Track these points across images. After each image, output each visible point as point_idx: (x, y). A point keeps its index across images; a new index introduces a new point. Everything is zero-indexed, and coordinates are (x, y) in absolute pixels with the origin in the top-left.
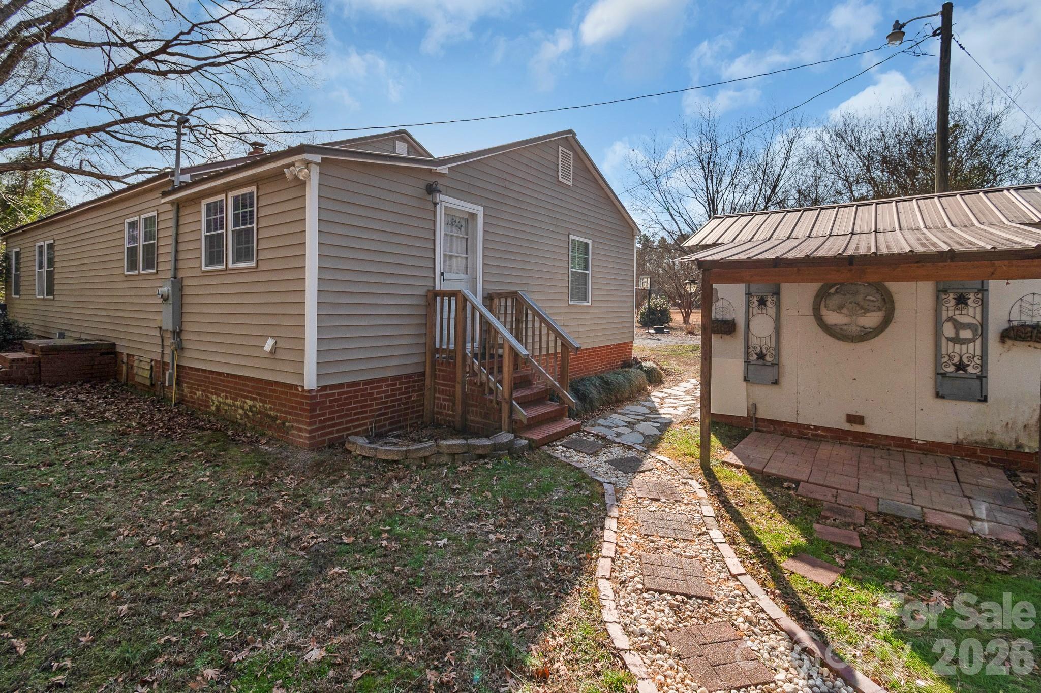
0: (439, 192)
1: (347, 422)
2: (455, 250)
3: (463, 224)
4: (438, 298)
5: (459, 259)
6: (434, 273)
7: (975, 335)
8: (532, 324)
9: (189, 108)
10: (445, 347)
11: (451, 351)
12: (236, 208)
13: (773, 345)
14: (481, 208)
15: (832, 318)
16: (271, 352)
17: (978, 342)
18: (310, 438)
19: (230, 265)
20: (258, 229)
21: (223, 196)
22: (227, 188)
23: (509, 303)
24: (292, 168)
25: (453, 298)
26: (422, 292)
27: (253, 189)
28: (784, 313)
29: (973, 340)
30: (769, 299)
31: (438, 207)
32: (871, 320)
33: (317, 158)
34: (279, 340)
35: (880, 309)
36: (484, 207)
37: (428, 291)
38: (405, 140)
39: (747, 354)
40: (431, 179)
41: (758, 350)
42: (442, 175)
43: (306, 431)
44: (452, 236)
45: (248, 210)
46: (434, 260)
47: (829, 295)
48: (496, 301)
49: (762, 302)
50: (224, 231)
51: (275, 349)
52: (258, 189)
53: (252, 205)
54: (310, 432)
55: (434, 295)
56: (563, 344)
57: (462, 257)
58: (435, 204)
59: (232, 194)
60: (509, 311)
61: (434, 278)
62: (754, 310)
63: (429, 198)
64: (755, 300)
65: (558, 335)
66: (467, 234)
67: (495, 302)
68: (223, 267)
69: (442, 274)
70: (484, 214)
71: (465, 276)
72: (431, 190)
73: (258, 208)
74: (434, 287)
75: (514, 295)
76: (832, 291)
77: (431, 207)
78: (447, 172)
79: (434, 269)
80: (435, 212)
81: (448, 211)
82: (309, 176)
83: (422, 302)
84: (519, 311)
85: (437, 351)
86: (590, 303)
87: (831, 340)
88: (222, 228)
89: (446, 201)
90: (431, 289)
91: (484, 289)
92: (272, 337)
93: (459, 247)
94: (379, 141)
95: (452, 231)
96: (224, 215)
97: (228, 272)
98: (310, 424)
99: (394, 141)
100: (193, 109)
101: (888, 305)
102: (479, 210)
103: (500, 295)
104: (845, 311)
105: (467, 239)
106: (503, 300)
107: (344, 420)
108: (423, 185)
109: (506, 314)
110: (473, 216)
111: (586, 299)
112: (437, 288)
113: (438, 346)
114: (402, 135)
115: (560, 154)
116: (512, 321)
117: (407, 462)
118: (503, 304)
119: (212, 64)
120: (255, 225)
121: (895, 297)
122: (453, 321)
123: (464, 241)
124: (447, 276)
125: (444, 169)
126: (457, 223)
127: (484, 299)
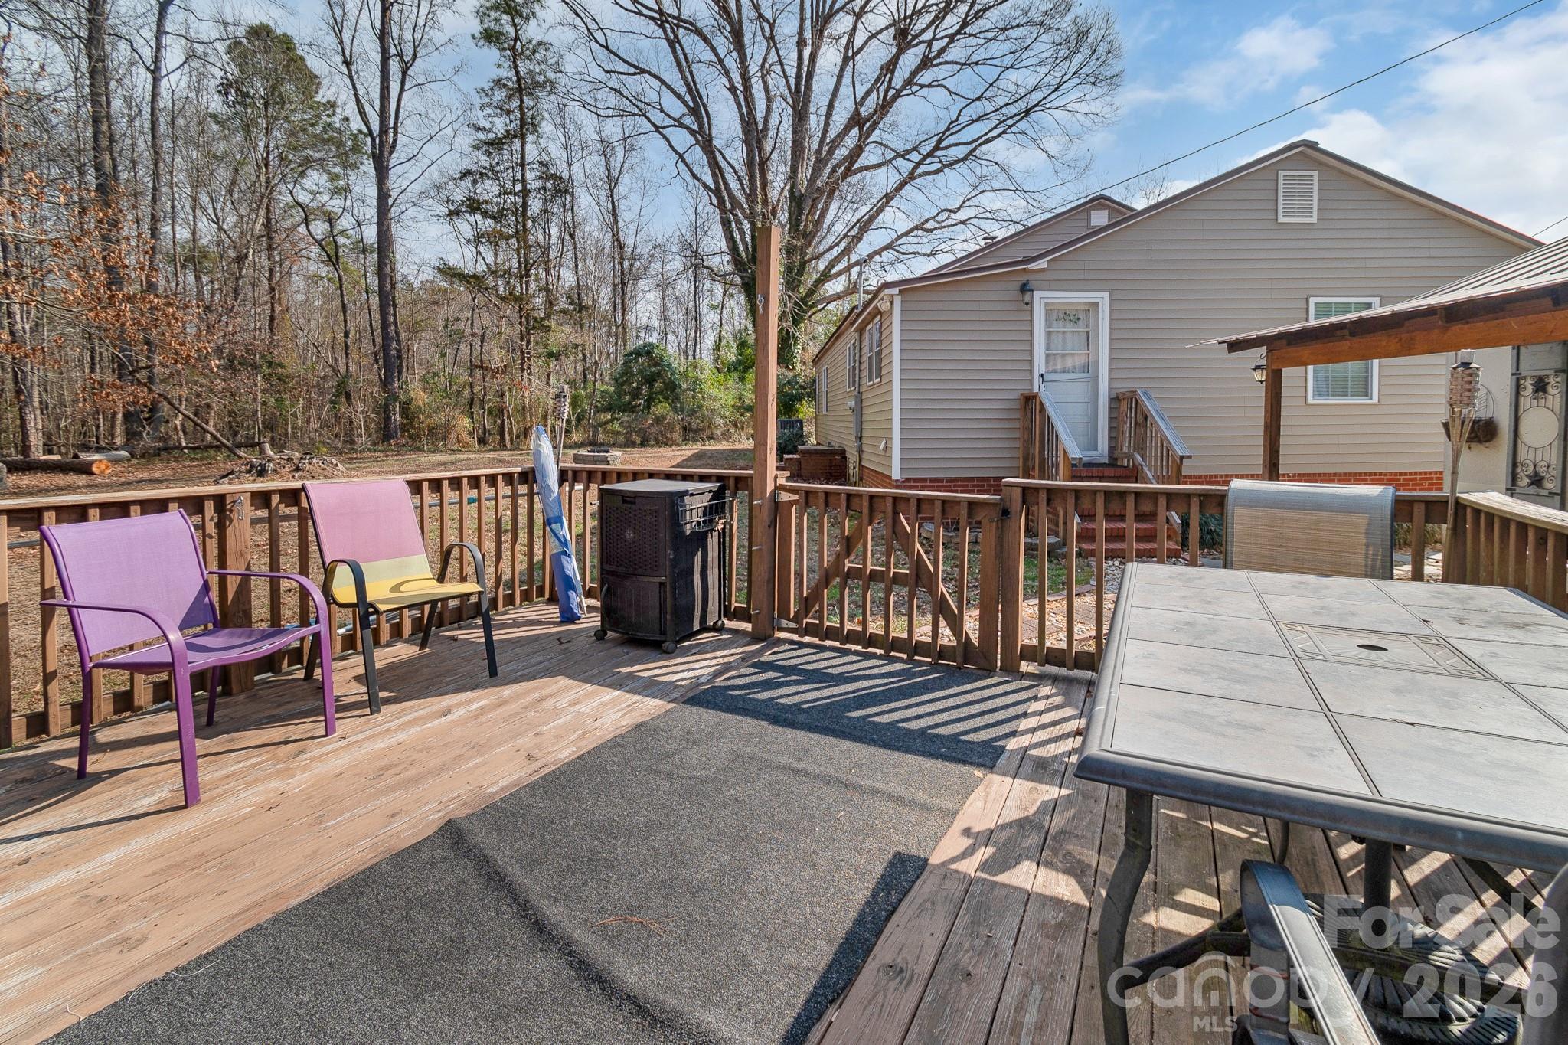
0: (1036, 290)
2: (1065, 347)
3: (1081, 315)
4: (1030, 402)
5: (1076, 357)
6: (1030, 375)
9: (962, 199)
13: (1555, 461)
14: (1106, 295)
16: (883, 450)
22: (872, 317)
23: (1133, 405)
26: (1016, 395)
30: (1551, 380)
31: (1036, 305)
33: (895, 291)
34: (886, 440)
36: (1111, 292)
37: (1024, 394)
38: (1105, 207)
39: (1513, 476)
40: (1024, 279)
41: (1531, 470)
42: (1042, 270)
44: (1064, 332)
46: (1030, 362)
48: (1123, 402)
49: (1541, 386)
51: (885, 448)
52: (881, 316)
55: (1029, 399)
56: (1170, 453)
57: (1080, 354)
58: (1030, 304)
60: (1133, 415)
61: (1031, 381)
62: (1527, 400)
63: (1022, 298)
64: (1528, 385)
66: (1087, 326)
67: (1122, 404)
69: (1044, 375)
70: (1110, 300)
71: (1085, 375)
72: (1024, 288)
73: (881, 333)
74: (1031, 390)
77: (1026, 307)
78: (1044, 266)
79: (1031, 371)
80: (1031, 312)
81: (1050, 308)
82: (891, 306)
85: (1028, 456)
86: (1375, 399)
88: (872, 351)
89: (1041, 298)
91: (1110, 389)
92: (884, 438)
93: (1073, 345)
94: (1048, 227)
95: (1060, 329)
97: (874, 386)
99: (1088, 212)
100: (964, 202)
102: (1103, 298)
103: (1124, 396)
105: (1088, 333)
106: (1129, 402)
108: (1017, 285)
109: (1131, 417)
110: (1094, 305)
111: (1366, 392)
112: (1035, 391)
114: (1100, 201)
115: (1281, 183)
116: (1134, 426)
118: (1129, 405)
119: (988, 141)
120: (880, 347)
123: (1085, 335)
124: (1048, 377)
125: (1042, 264)
126: (1072, 317)
127: (1111, 400)
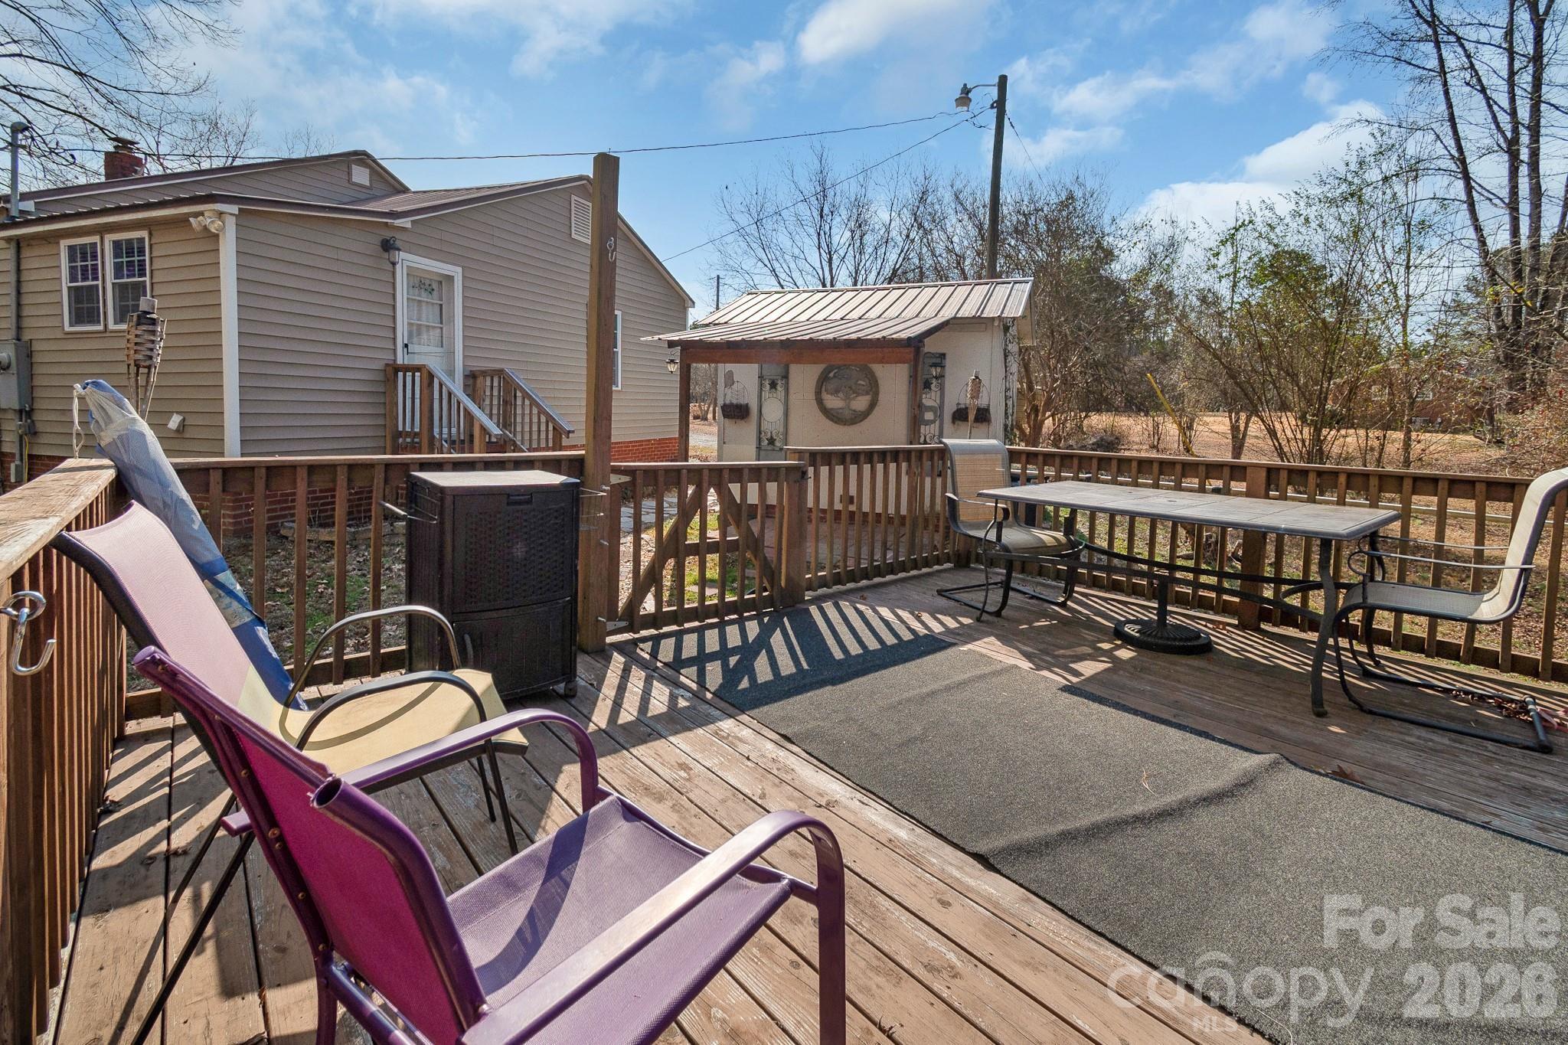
0: (399, 250)
1: (282, 509)
2: (424, 318)
3: (435, 286)
4: (400, 374)
5: (430, 329)
6: (395, 344)
7: (935, 416)
8: (521, 408)
10: (408, 429)
11: (416, 434)
12: (117, 254)
13: (781, 430)
14: (459, 270)
15: (833, 402)
16: (177, 431)
17: (937, 422)
18: (235, 524)
19: (111, 326)
20: (152, 284)
21: (96, 239)
22: (102, 230)
23: (496, 384)
24: (201, 218)
25: (418, 374)
26: (380, 365)
27: (144, 234)
28: (792, 397)
29: (933, 422)
30: (779, 382)
31: (398, 267)
32: (861, 403)
33: (234, 209)
34: (187, 416)
35: (867, 393)
36: (464, 268)
37: (387, 365)
38: (367, 166)
39: (760, 440)
40: (388, 235)
41: (769, 436)
42: (403, 229)
43: (229, 516)
44: (420, 301)
45: (136, 258)
46: (394, 329)
47: (829, 379)
48: (480, 380)
49: (773, 385)
50: (100, 282)
51: (183, 426)
52: (150, 234)
53: (141, 252)
54: (235, 517)
55: (393, 370)
56: (554, 428)
57: (434, 327)
58: (394, 264)
59: (110, 238)
60: (495, 393)
61: (395, 351)
62: (766, 394)
63: (386, 255)
64: (767, 383)
65: (550, 418)
66: (441, 300)
67: (478, 382)
68: (101, 328)
69: (406, 346)
70: (464, 277)
71: (440, 350)
72: (387, 246)
73: (151, 259)
74: (395, 360)
75: (500, 373)
76: (831, 375)
77: (389, 267)
78: (409, 225)
79: (394, 339)
80: (394, 274)
81: (411, 273)
82: (223, 228)
83: (380, 377)
84: (507, 392)
85: (400, 434)
86: (620, 389)
87: (829, 423)
88: (96, 279)
89: (407, 260)
90: (391, 362)
91: (464, 366)
92: (177, 413)
93: (429, 316)
94: (325, 164)
95: (419, 296)
96: (99, 262)
97: (107, 334)
98: (234, 509)
99: (348, 164)
101: (873, 388)
102: (456, 272)
103: (484, 373)
104: (841, 395)
105: (441, 305)
106: (488, 379)
107: (278, 506)
108: (377, 240)
109: (492, 395)
110: (450, 279)
112: (400, 361)
113: (401, 429)
114: (361, 158)
115: (573, 205)
116: (499, 404)
117: (354, 543)
118: (488, 383)
120: (147, 279)
121: (880, 382)
122: (417, 402)
123: (437, 308)
124: (413, 348)
125: (405, 223)
126: (427, 287)
127: (466, 377)
